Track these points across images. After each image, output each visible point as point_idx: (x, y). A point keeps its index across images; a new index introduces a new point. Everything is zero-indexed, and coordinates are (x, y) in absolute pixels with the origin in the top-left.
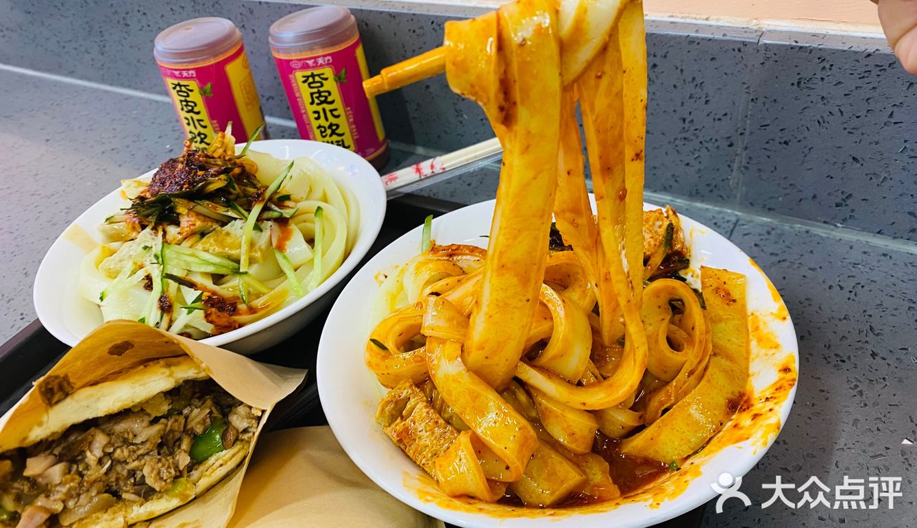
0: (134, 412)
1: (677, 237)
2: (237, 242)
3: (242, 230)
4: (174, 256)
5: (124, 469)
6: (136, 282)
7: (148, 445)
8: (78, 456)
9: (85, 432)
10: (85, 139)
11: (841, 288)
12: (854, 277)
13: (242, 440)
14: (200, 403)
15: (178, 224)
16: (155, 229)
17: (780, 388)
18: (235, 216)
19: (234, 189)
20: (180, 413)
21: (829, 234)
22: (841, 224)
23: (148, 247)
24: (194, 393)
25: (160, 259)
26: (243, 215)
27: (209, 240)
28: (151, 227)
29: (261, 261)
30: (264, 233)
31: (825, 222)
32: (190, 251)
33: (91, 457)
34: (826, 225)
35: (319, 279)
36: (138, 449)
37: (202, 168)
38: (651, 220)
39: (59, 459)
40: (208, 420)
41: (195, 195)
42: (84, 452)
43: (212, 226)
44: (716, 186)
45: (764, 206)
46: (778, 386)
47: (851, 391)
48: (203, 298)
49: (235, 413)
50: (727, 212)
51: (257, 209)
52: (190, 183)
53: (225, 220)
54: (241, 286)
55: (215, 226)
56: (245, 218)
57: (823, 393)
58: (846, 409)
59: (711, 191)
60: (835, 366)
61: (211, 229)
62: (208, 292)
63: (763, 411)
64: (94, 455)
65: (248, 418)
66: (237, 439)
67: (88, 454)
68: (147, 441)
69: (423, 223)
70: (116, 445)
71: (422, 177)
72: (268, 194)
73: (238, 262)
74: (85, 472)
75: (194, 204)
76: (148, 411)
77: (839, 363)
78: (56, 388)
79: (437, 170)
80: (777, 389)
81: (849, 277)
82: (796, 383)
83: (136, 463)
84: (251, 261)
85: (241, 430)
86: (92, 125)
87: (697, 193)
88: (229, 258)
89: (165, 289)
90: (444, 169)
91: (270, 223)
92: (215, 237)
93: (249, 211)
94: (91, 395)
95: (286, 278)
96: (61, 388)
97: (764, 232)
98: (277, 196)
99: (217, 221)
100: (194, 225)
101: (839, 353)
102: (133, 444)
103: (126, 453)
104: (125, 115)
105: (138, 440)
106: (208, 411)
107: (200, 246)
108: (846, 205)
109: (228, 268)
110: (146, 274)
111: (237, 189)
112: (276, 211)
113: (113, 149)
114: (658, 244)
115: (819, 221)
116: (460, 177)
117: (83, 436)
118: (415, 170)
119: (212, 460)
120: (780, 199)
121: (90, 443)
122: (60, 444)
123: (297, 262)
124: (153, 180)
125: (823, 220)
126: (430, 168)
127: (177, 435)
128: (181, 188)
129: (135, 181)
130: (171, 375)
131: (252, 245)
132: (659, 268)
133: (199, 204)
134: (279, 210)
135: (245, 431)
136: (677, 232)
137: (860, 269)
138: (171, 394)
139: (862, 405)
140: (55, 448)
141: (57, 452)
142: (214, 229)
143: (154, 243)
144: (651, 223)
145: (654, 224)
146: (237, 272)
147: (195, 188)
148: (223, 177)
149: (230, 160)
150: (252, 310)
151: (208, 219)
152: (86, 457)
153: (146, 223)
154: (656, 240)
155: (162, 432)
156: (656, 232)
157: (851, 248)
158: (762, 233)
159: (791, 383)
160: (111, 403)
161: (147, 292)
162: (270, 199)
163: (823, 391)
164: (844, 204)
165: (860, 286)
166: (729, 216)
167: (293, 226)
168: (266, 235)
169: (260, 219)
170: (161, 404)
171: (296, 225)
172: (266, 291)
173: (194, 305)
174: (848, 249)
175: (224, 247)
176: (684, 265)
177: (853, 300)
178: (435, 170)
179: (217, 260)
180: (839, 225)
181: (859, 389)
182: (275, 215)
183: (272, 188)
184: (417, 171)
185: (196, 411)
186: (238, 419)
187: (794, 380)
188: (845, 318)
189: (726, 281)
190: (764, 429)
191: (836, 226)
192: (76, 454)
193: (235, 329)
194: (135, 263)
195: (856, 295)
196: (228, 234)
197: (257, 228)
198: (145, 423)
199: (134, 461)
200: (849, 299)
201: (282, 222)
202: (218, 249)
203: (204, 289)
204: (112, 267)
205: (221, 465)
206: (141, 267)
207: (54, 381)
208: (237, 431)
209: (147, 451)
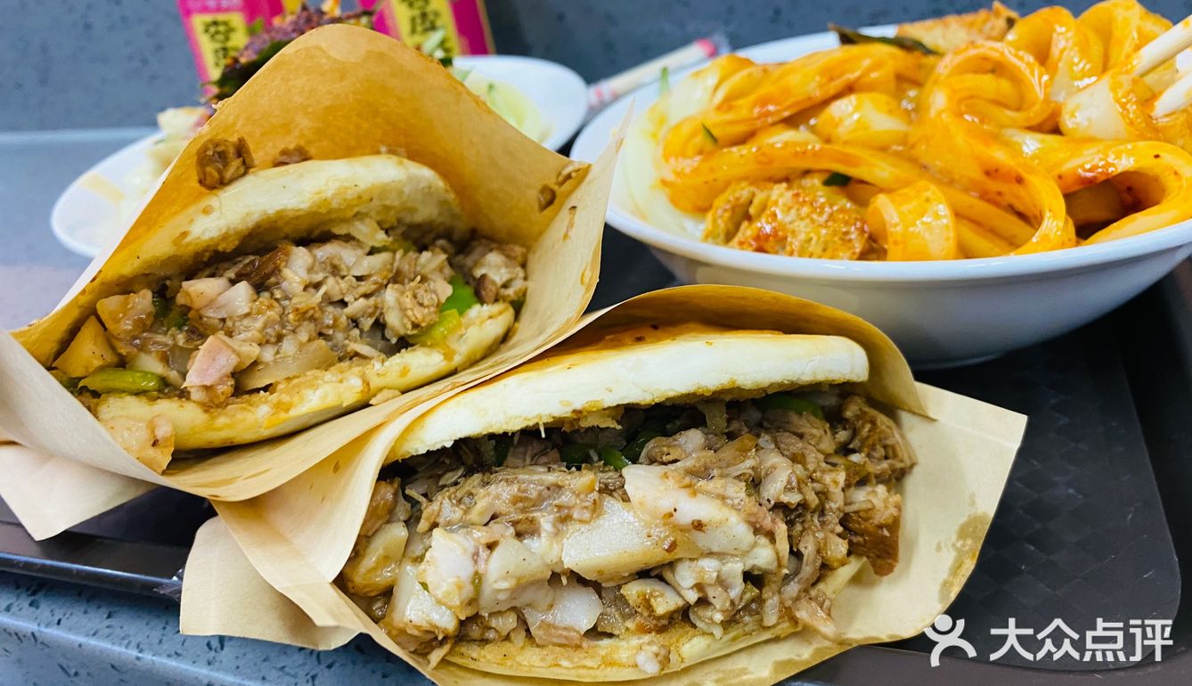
8: (270, 277)
13: (503, 297)
33: (294, 279)
38: (978, 24)
39: (237, 279)
42: (278, 270)
49: (485, 264)
64: (296, 279)
65: (507, 268)
66: (495, 296)
67: (286, 273)
68: (372, 274)
70: (325, 273)
74: (286, 301)
83: (362, 304)
85: (500, 284)
96: (240, 153)
102: (345, 276)
103: (343, 286)
106: (444, 257)
135: (505, 286)
152: (283, 280)
185: (427, 256)
186: (490, 269)
192: (266, 275)
198: (360, 252)
199: (356, 299)
208: (496, 285)
209: (373, 287)
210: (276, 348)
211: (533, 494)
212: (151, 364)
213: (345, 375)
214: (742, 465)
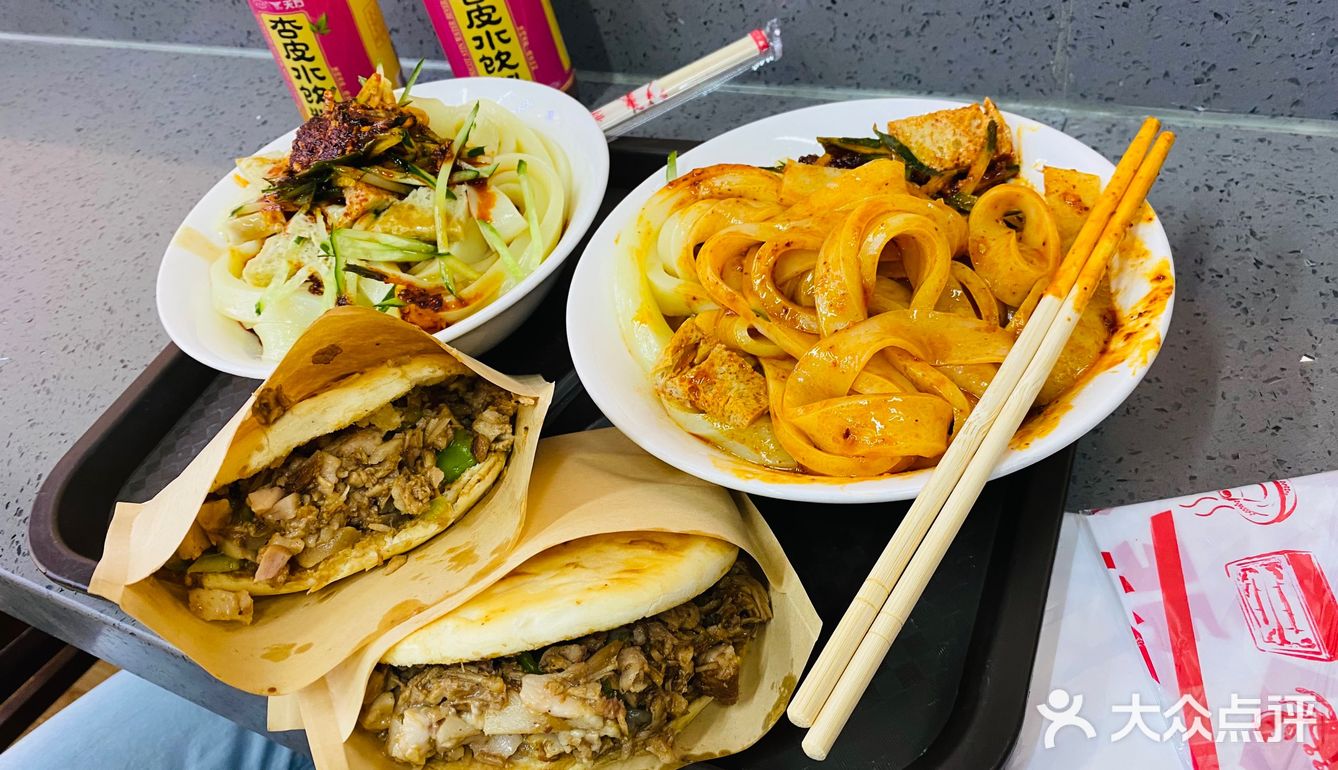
0: (362, 429)
1: (1002, 138)
2: (428, 216)
3: (430, 201)
4: (347, 243)
5: (363, 496)
6: (298, 286)
7: (387, 465)
8: (309, 484)
9: (309, 457)
10: (134, 121)
11: (1210, 188)
12: (1225, 172)
13: (495, 451)
14: (435, 413)
15: (342, 202)
16: (310, 213)
17: (1155, 299)
18: (417, 183)
19: (411, 146)
20: (414, 427)
21: (1188, 122)
22: (1203, 106)
23: (302, 238)
24: (423, 403)
25: (331, 251)
26: (429, 180)
27: (388, 219)
28: (304, 211)
29: (462, 239)
30: (459, 201)
31: (1182, 108)
32: (367, 235)
33: (326, 482)
34: (1183, 112)
35: (542, 252)
36: (377, 471)
37: (365, 122)
38: (967, 118)
39: (287, 491)
40: (450, 432)
41: (362, 160)
42: (315, 478)
43: (388, 200)
44: (1033, 77)
45: (1100, 96)
46: (1152, 297)
47: (1233, 309)
48: (397, 293)
49: (481, 420)
50: (1051, 112)
51: (445, 170)
52: (353, 144)
53: (402, 190)
54: (443, 272)
55: (392, 199)
56: (433, 186)
57: (1199, 318)
58: (1230, 332)
59: (1028, 85)
60: (1211, 283)
61: (387, 204)
62: (403, 284)
63: (1137, 328)
64: (328, 481)
65: (498, 424)
66: (489, 451)
67: (321, 480)
68: (385, 460)
69: (666, 163)
70: (350, 469)
71: (638, 111)
72: (455, 149)
73: (435, 243)
74: (321, 503)
75: (361, 172)
76: (379, 425)
77: (1217, 279)
78: (272, 403)
79: (657, 100)
80: (1151, 302)
81: (1218, 173)
82: (1174, 292)
83: (378, 488)
84: (451, 238)
85: (492, 439)
86: (136, 102)
87: (1009, 90)
88: (419, 238)
89: (342, 288)
90: (666, 96)
91: (464, 187)
92: (396, 214)
93: (435, 174)
94: (314, 408)
95: (499, 256)
96: (279, 401)
97: (1102, 130)
98: (467, 151)
99: (392, 193)
100: (366, 200)
101: (1214, 267)
102: (366, 466)
103: (364, 477)
104: (180, 81)
105: (374, 461)
106: (448, 420)
107: (378, 227)
108: (1209, 80)
109: (419, 252)
110: (309, 274)
111: (414, 148)
112: (469, 170)
113: (179, 131)
114: (978, 148)
115: (1173, 107)
116: (683, 108)
117: (309, 461)
118: (625, 103)
119: (465, 476)
120: (1121, 84)
121: (321, 467)
122: (283, 474)
123: (509, 233)
124: (296, 148)
125: (1179, 105)
126: (646, 97)
127: (417, 452)
128: (343, 152)
129: (256, 159)
130: (404, 376)
131: (448, 218)
132: (983, 179)
133: (368, 172)
134: (474, 169)
135: (498, 440)
136: (1002, 131)
137: (1230, 161)
138: (399, 403)
139: (1248, 324)
140: (277, 479)
141: (282, 482)
142: (391, 204)
143: (312, 233)
144: (966, 123)
145: (970, 125)
146: (434, 254)
147: (362, 150)
148: (396, 130)
149: (394, 110)
150: (462, 302)
151: (381, 191)
152: (319, 484)
153: (292, 209)
154: (975, 144)
155: (401, 449)
156: (974, 134)
157: (1218, 136)
158: (1100, 131)
159: (1168, 291)
160: (341, 414)
161: (316, 297)
162: (459, 155)
163: (1198, 314)
164: (1205, 80)
165: (1233, 184)
166: (1055, 115)
167: (493, 189)
168: (462, 202)
169: (451, 184)
170: (391, 416)
171: (497, 186)
172: (475, 276)
173: (386, 302)
174: (1215, 138)
175: (411, 225)
176: (1013, 172)
177: (1227, 201)
178: (653, 99)
179: (404, 243)
180: (1200, 109)
181: (1243, 306)
182: (470, 175)
183: (458, 140)
184: (628, 105)
185: (434, 422)
186: (485, 426)
187: (1171, 288)
188: (1218, 224)
189: (1075, 183)
190: (1142, 346)
191: (1196, 110)
192: (306, 482)
193: (442, 329)
194: (290, 262)
195: (1229, 195)
196: (412, 208)
197: (450, 195)
198: (378, 440)
199: (374, 485)
200: (1221, 200)
201: (479, 183)
202: (404, 229)
203: (398, 281)
204: (260, 270)
205: (479, 481)
206: (299, 267)
207: (267, 394)
208: (489, 441)
209: (387, 472)
210: (316, 536)
211: (467, 689)
212: (234, 550)
213: (366, 550)
214: (604, 670)
